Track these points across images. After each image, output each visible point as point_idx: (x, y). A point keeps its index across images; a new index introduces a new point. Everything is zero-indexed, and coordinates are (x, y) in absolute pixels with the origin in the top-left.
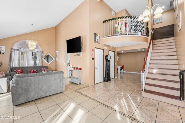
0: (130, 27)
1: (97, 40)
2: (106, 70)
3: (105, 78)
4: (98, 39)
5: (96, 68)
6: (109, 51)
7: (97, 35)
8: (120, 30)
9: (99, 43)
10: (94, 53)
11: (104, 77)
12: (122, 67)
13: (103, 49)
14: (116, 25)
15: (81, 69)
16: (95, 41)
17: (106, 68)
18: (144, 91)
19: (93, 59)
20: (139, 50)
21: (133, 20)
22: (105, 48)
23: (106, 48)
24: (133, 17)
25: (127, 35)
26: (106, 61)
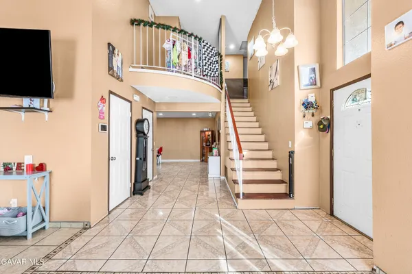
0: (197, 61)
1: (115, 69)
2: (136, 161)
3: (134, 184)
4: (120, 66)
5: (114, 159)
6: (143, 108)
7: (116, 52)
8: (178, 61)
9: (122, 81)
10: (105, 109)
11: (133, 181)
12: (160, 151)
13: (131, 102)
14: (167, 46)
15: (41, 168)
16: (110, 68)
17: (137, 156)
18: (241, 197)
19: (104, 128)
20: (194, 114)
21: (204, 48)
22: (135, 98)
23: (137, 98)
24: (203, 42)
25: (193, 78)
26: (137, 136)
